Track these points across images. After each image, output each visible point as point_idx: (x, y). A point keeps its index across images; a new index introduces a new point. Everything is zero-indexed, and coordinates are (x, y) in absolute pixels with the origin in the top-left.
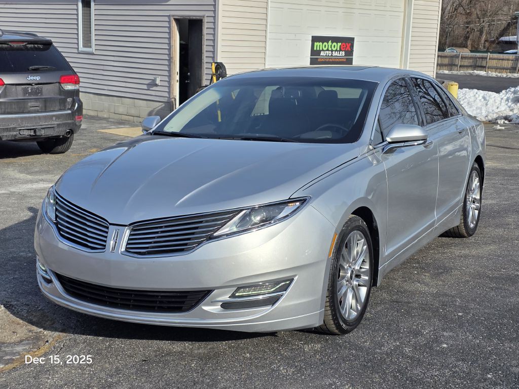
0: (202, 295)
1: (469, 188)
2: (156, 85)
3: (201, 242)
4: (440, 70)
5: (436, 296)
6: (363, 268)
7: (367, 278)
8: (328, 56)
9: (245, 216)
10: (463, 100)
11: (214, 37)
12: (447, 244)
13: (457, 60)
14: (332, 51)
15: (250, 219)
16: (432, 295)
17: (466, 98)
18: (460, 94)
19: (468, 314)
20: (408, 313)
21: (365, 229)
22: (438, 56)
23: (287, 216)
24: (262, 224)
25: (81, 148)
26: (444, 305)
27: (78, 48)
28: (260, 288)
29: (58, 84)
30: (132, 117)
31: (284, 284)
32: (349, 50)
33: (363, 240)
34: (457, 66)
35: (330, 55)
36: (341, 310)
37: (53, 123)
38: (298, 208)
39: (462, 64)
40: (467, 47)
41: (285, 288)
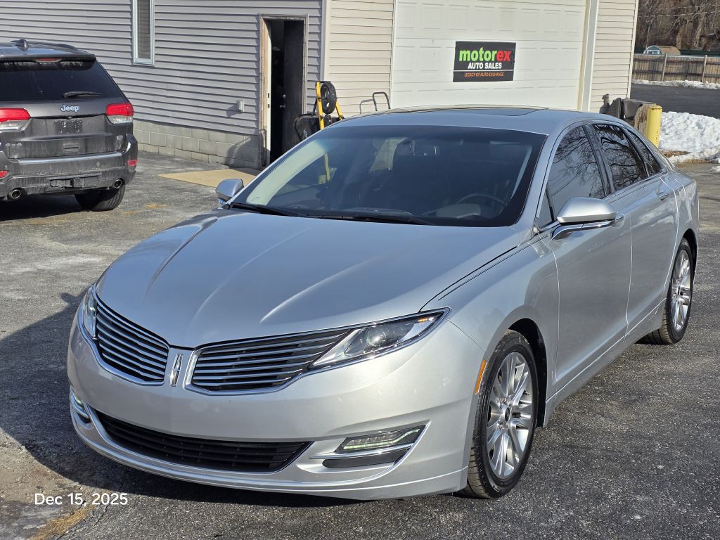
0: (296, 448)
1: (674, 275)
2: (240, 112)
3: (296, 375)
4: (636, 79)
5: (627, 437)
6: (524, 403)
7: (529, 417)
8: (479, 69)
9: (357, 338)
10: (670, 127)
11: (320, 45)
12: (643, 354)
13: (661, 65)
14: (484, 62)
15: (365, 341)
16: (621, 435)
17: (673, 125)
18: (665, 119)
19: (671, 466)
20: (587, 464)
21: (526, 349)
22: (635, 60)
23: (416, 337)
24: (381, 348)
25: (136, 202)
26: (638, 451)
27: (132, 59)
28: (377, 440)
29: (103, 117)
30: (206, 155)
31: (411, 433)
32: (509, 60)
33: (524, 364)
34: (661, 73)
35: (481, 68)
36: (492, 464)
37: (97, 170)
38: (432, 324)
39: (669, 70)
40: (675, 46)
41: (413, 438)
